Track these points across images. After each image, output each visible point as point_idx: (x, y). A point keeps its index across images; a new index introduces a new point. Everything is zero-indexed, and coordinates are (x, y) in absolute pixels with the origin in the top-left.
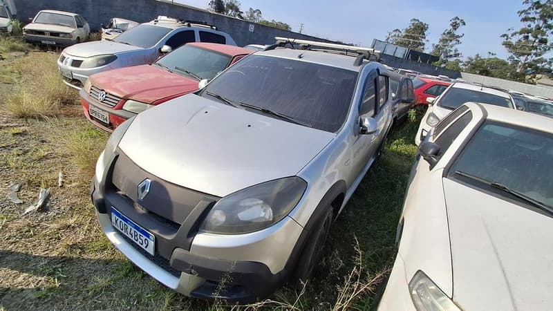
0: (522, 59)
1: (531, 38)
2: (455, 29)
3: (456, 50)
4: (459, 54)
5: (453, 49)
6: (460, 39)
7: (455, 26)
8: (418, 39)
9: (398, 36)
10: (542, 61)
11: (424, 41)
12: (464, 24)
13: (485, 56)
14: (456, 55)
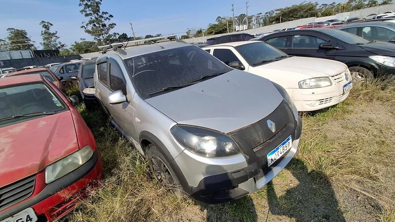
0: (101, 37)
1: (97, 25)
2: (49, 30)
3: (60, 43)
4: (63, 45)
5: (57, 42)
6: (56, 35)
7: (46, 27)
8: (25, 42)
9: (5, 44)
10: (110, 36)
11: (31, 43)
12: (52, 25)
13: (80, 41)
14: (63, 46)
